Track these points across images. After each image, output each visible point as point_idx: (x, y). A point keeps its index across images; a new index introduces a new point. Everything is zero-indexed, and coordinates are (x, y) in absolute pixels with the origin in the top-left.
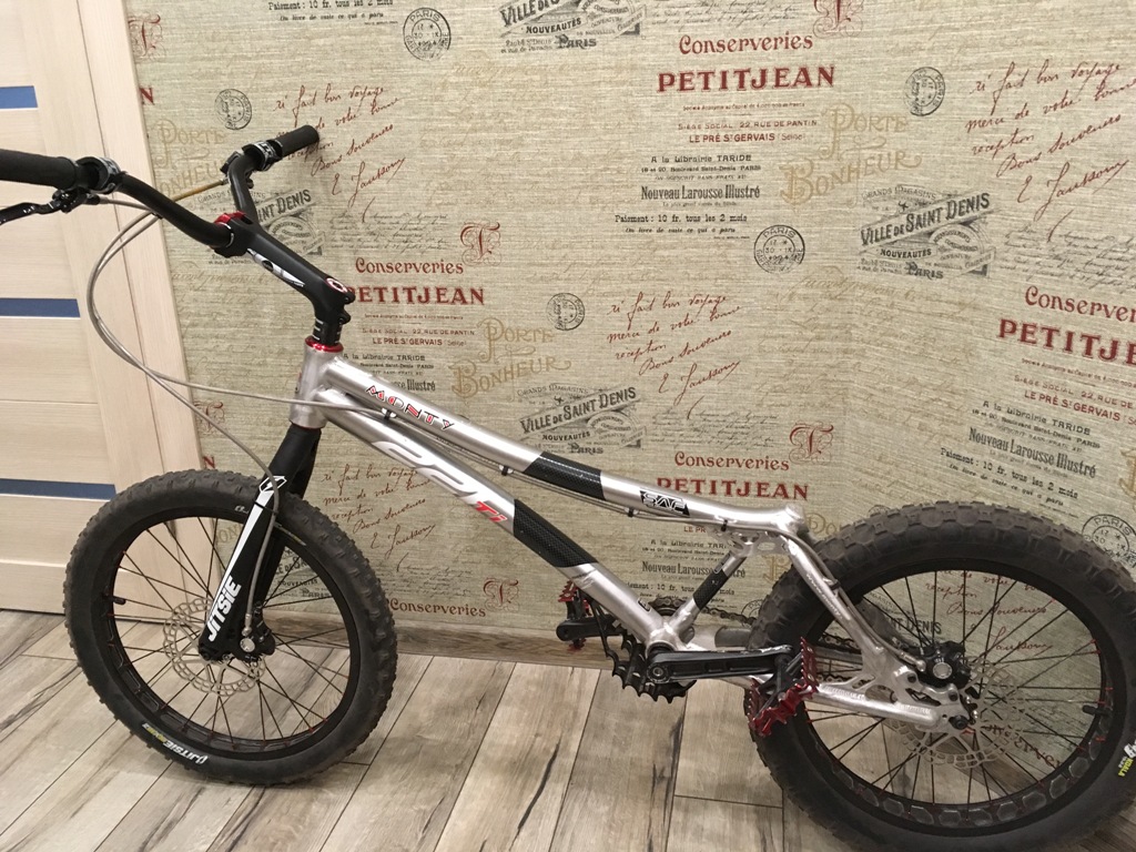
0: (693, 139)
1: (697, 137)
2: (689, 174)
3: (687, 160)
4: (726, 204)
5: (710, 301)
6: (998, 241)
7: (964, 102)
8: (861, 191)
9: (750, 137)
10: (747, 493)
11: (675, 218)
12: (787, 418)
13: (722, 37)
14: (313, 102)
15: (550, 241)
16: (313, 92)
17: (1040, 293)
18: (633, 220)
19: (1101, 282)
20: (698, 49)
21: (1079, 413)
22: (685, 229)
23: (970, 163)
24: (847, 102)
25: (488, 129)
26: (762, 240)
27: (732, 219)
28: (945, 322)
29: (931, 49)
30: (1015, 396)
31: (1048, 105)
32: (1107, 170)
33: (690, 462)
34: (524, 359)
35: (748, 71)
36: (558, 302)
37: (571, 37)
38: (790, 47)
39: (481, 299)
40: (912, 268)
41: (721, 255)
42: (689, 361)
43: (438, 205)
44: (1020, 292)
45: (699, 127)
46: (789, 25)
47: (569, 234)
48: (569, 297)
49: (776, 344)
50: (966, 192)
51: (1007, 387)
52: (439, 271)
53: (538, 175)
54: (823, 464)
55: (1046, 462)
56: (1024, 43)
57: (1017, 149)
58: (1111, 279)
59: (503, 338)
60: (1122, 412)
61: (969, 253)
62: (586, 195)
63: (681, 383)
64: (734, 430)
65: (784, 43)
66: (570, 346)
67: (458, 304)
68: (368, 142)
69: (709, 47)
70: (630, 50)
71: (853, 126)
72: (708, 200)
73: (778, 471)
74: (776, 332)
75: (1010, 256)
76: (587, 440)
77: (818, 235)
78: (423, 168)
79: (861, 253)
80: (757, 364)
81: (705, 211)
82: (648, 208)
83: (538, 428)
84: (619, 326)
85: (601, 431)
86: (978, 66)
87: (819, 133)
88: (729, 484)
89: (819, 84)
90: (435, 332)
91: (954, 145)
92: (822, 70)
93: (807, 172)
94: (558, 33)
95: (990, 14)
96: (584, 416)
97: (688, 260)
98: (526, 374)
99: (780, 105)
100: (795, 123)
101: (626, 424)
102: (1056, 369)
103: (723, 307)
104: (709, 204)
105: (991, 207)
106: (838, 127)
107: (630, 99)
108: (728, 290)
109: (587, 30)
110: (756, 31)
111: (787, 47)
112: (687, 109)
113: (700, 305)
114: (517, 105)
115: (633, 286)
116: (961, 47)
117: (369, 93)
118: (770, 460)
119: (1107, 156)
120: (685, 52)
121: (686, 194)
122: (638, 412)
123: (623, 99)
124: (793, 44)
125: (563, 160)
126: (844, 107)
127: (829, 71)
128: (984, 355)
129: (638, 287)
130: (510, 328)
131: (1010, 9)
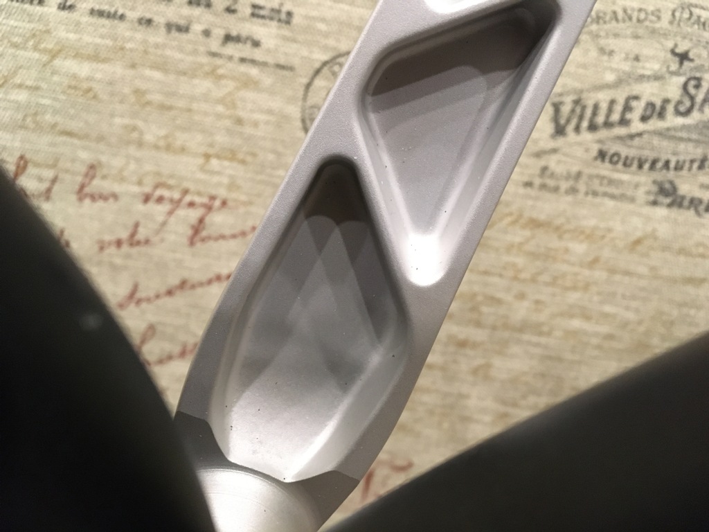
5: (191, 204)
22: (132, 15)
41: (221, 101)
108: (232, 186)
113: (164, 208)
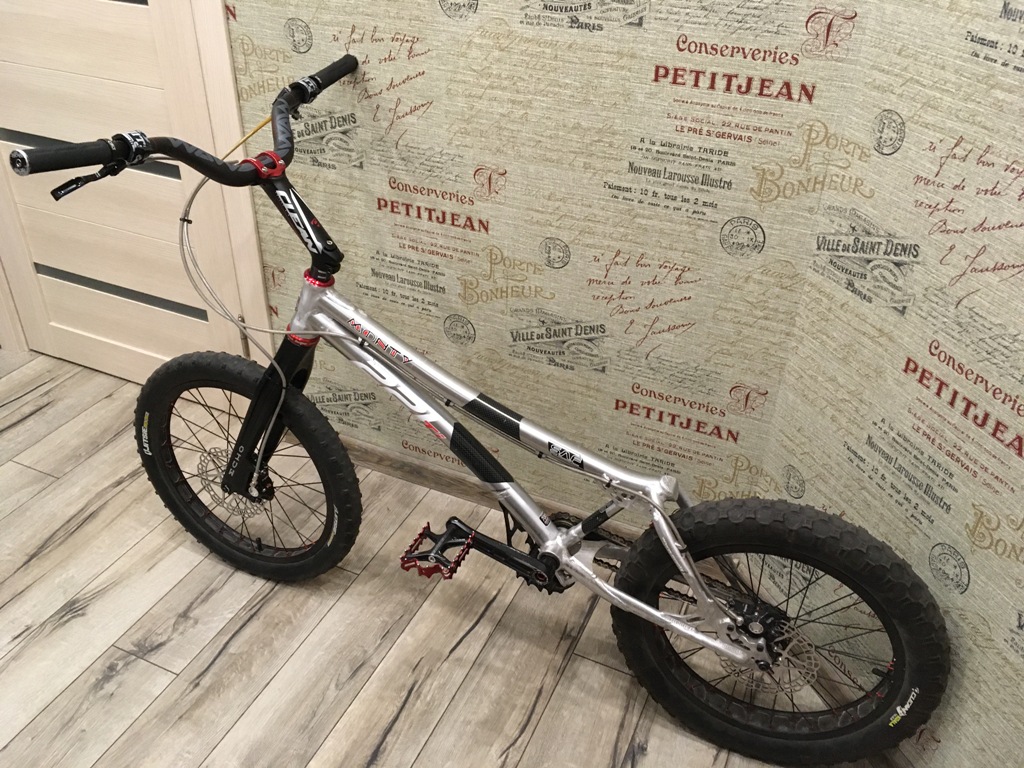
0: (679, 128)
1: (682, 127)
2: (671, 158)
3: (671, 145)
4: (701, 190)
6: (918, 290)
7: (916, 156)
8: (823, 202)
9: (729, 136)
10: (688, 427)
11: (655, 194)
12: (731, 376)
13: (716, 41)
14: (362, 40)
15: (547, 193)
16: (362, 32)
17: (940, 348)
18: (619, 188)
19: (988, 360)
20: (693, 48)
21: (949, 458)
23: (911, 213)
24: (823, 121)
25: (504, 89)
26: (728, 227)
27: (705, 204)
28: (865, 340)
29: (901, 96)
30: (905, 425)
31: (982, 188)
32: (1013, 266)
33: (644, 393)
34: (518, 284)
35: (736, 76)
36: (550, 243)
37: (581, 19)
38: (777, 60)
39: (486, 229)
40: (850, 284)
42: (653, 313)
43: (457, 146)
44: (926, 341)
45: (686, 119)
46: (779, 40)
47: (563, 190)
48: (558, 242)
49: (729, 315)
50: (903, 237)
51: (901, 414)
52: (454, 200)
53: (542, 136)
54: (754, 419)
55: (917, 486)
56: (974, 123)
57: (949, 216)
58: (995, 361)
59: (502, 264)
60: (980, 473)
61: (895, 291)
62: (581, 160)
63: (643, 329)
64: (684, 376)
65: (772, 56)
66: (556, 282)
67: (468, 230)
68: (404, 82)
69: (703, 49)
70: (632, 39)
71: (825, 143)
72: (685, 184)
73: (716, 416)
74: (730, 305)
75: (925, 307)
76: (562, 357)
77: (778, 232)
78: (448, 112)
79: (814, 255)
80: (709, 328)
81: (682, 193)
82: (632, 181)
83: (524, 340)
84: (597, 273)
85: (574, 353)
86: (934, 127)
87: (793, 144)
88: (674, 417)
89: (799, 100)
90: (448, 248)
91: (901, 191)
92: (803, 87)
93: (777, 175)
94: (571, 14)
95: (953, 83)
96: (561, 339)
97: (661, 231)
98: (518, 296)
99: (760, 112)
100: (771, 131)
101: (595, 352)
102: (939, 416)
103: (687, 275)
104: (686, 187)
105: (919, 259)
106: (811, 141)
107: (627, 84)
109: (596, 15)
110: (748, 41)
111: (774, 61)
112: (678, 101)
114: (530, 72)
115: (613, 243)
116: (924, 104)
117: (407, 41)
118: (710, 406)
119: (1016, 253)
120: (681, 50)
121: (667, 175)
122: (605, 345)
123: (622, 82)
124: (780, 59)
125: (565, 126)
126: (820, 124)
127: (810, 89)
128: (890, 381)
129: (617, 245)
130: (508, 258)
131: (970, 85)
